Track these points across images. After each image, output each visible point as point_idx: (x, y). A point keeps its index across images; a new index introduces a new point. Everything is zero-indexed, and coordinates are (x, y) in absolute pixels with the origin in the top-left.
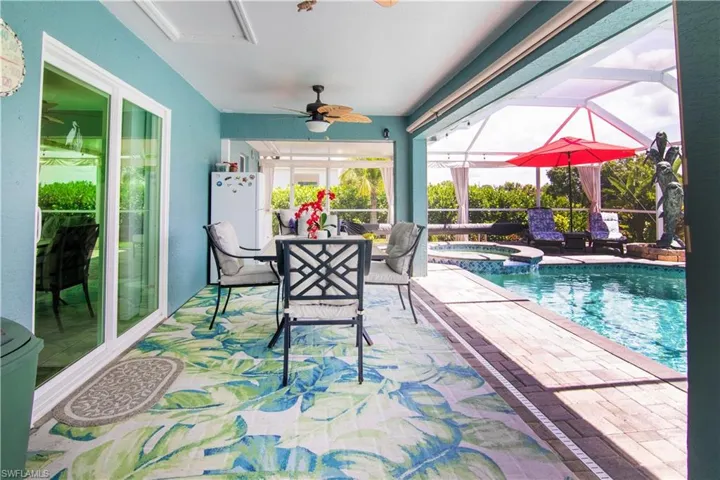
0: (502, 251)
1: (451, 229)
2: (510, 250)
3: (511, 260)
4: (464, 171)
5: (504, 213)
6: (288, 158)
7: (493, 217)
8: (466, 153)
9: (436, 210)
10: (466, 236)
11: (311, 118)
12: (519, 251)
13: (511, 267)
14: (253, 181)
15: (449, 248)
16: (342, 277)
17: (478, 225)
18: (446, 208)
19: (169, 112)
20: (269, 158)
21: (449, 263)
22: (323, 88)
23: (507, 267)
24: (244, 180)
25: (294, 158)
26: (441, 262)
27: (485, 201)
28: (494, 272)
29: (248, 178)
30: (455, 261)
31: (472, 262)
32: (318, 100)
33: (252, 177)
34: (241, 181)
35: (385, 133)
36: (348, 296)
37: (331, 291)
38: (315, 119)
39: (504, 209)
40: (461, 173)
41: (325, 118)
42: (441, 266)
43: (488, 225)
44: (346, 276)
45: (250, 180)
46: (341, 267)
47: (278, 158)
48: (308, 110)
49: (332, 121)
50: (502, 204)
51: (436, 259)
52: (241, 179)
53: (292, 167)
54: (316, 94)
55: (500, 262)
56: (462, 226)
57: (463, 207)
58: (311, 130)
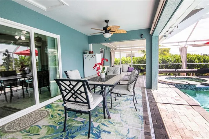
0: (199, 80)
1: (178, 71)
2: (203, 80)
3: (201, 84)
4: (185, 48)
5: (206, 65)
6: (119, 49)
7: (200, 66)
8: (186, 42)
9: (175, 64)
10: (185, 74)
11: (105, 32)
12: (207, 81)
13: (200, 88)
14: (95, 57)
15: (175, 78)
16: (80, 94)
17: (191, 70)
18: (178, 63)
19: (59, 36)
20: (114, 49)
21: (171, 84)
22: (109, 21)
23: (198, 88)
24: (92, 56)
25: (121, 49)
26: (168, 84)
27: (197, 60)
28: (191, 89)
29: (93, 56)
30: (174, 84)
31: (181, 85)
32: (107, 26)
33: (94, 55)
34: (91, 57)
35: (142, 36)
36: (84, 102)
37: (78, 100)
38: (106, 32)
39: (206, 63)
40: (183, 49)
41: (110, 32)
42: (167, 86)
43: (196, 69)
44: (81, 94)
45: (94, 56)
46: (78, 91)
47: (116, 49)
48: (104, 29)
49: (112, 33)
50: (205, 61)
51: (166, 83)
52: (91, 56)
53: (120, 52)
54: (106, 23)
55: (195, 86)
56: (183, 70)
57: (184, 63)
58: (105, 37)
